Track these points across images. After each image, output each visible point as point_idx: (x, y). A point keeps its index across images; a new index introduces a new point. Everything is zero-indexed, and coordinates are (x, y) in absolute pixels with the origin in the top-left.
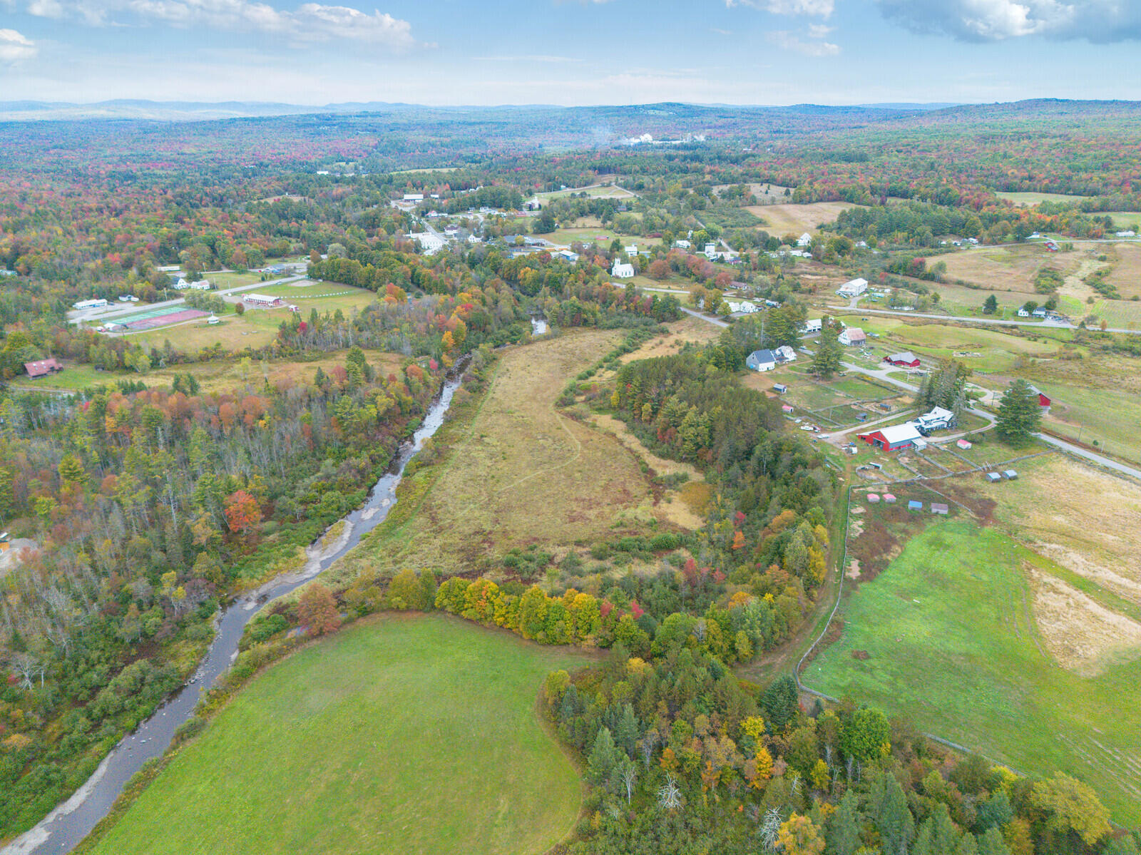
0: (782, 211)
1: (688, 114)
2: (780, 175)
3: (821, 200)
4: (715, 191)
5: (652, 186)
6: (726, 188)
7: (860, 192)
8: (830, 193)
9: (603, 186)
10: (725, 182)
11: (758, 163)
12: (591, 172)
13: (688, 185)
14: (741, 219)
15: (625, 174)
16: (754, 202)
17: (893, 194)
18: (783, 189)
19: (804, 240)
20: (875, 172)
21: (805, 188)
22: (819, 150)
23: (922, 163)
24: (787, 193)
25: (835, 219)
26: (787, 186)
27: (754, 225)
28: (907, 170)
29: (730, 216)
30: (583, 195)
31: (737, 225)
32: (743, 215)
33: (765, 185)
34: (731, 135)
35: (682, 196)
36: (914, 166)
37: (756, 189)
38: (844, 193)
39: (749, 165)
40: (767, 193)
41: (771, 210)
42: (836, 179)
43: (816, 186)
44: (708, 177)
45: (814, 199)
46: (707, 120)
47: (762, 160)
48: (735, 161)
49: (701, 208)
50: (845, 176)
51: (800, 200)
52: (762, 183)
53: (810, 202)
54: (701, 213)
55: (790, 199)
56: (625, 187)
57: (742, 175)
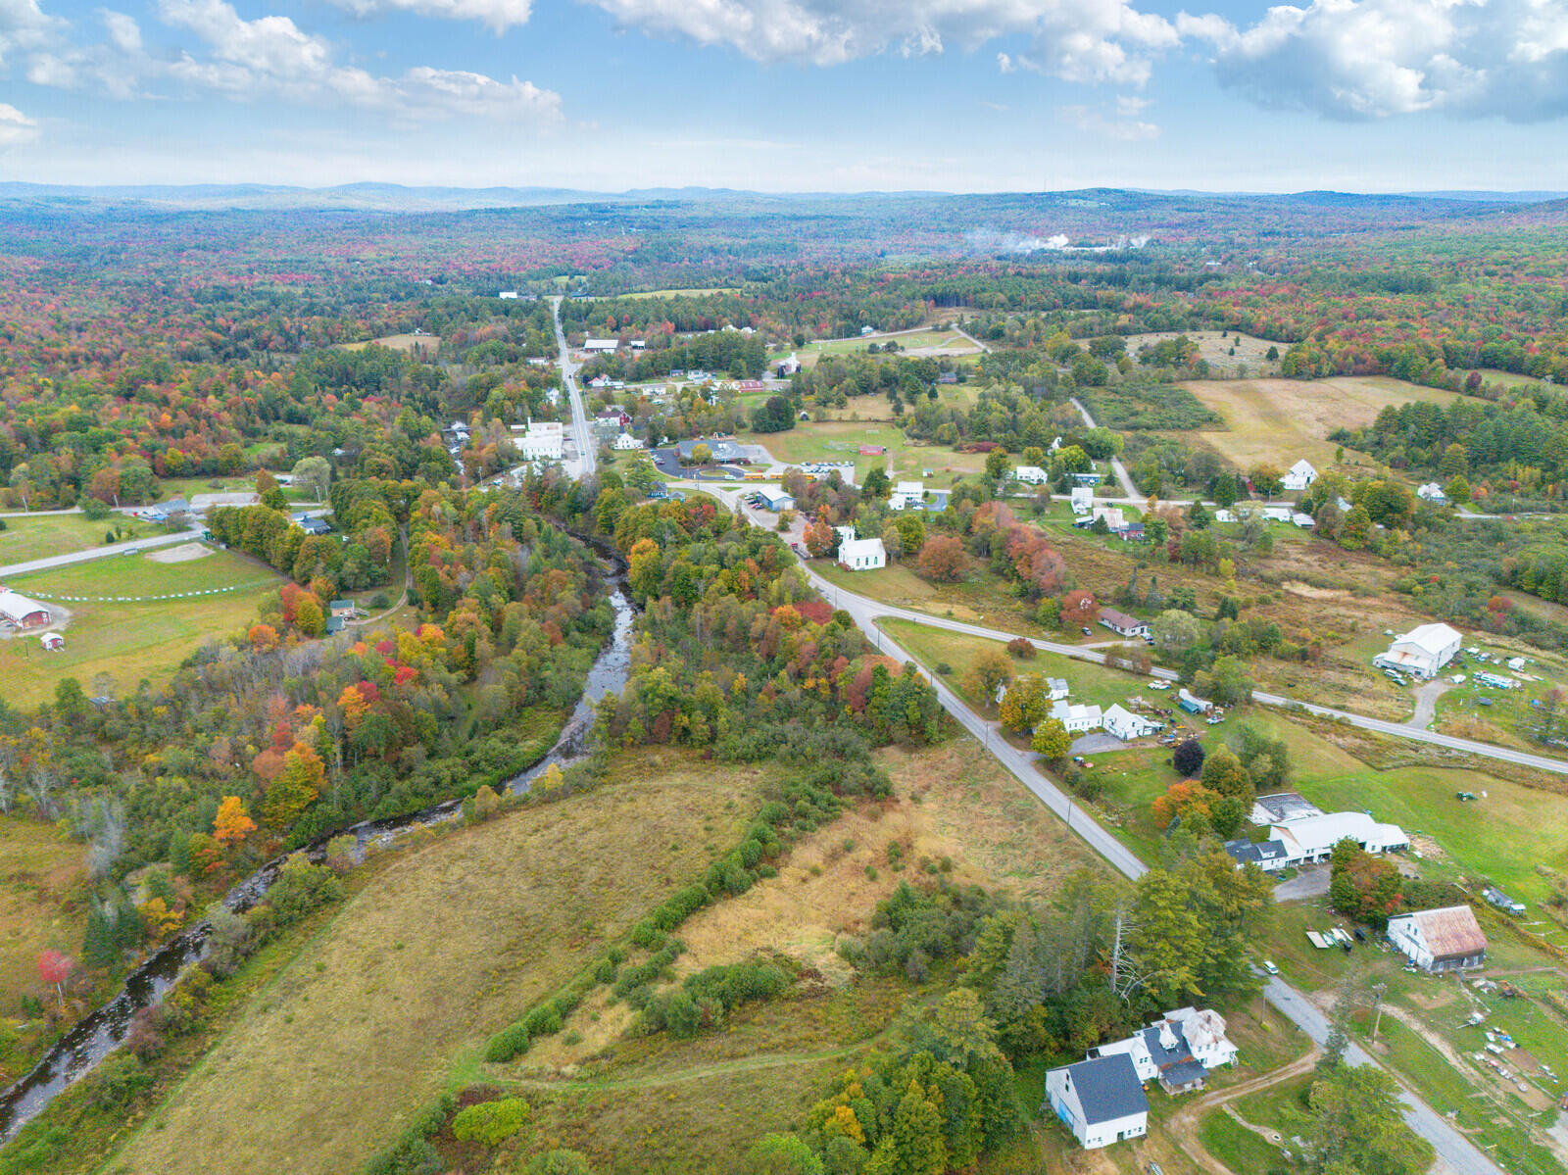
0: (1257, 396)
1: (1129, 205)
2: (1262, 318)
3: (1338, 372)
4: (1132, 345)
5: (1017, 333)
6: (1153, 340)
7: (1423, 360)
8: (1358, 360)
9: (936, 329)
10: (1155, 328)
11: (1226, 292)
12: (921, 303)
13: (1086, 332)
14: (1174, 413)
15: (982, 307)
16: (1203, 372)
17: (1491, 363)
18: (1266, 345)
19: (1298, 477)
20: (1449, 314)
21: (1309, 348)
22: (1342, 269)
23: (1540, 298)
24: (1272, 355)
25: (1371, 419)
26: (1274, 339)
27: (1195, 426)
28: (1510, 311)
29: (1151, 401)
30: (891, 347)
31: (1162, 426)
32: (1177, 402)
33: (1232, 336)
34: (1191, 239)
35: (1066, 355)
36: (1527, 307)
37: (1210, 345)
38: (1388, 360)
39: (1209, 295)
40: (1232, 353)
41: (1236, 391)
42: (1372, 329)
43: (1332, 343)
44: (1124, 320)
45: (1325, 370)
46: (1157, 214)
47: (1232, 285)
48: (1186, 287)
49: (1098, 382)
50: (1390, 323)
51: (1295, 372)
52: (1225, 331)
53: (1317, 375)
54: (1097, 395)
55: (1277, 367)
56: (973, 331)
57: (1192, 314)
